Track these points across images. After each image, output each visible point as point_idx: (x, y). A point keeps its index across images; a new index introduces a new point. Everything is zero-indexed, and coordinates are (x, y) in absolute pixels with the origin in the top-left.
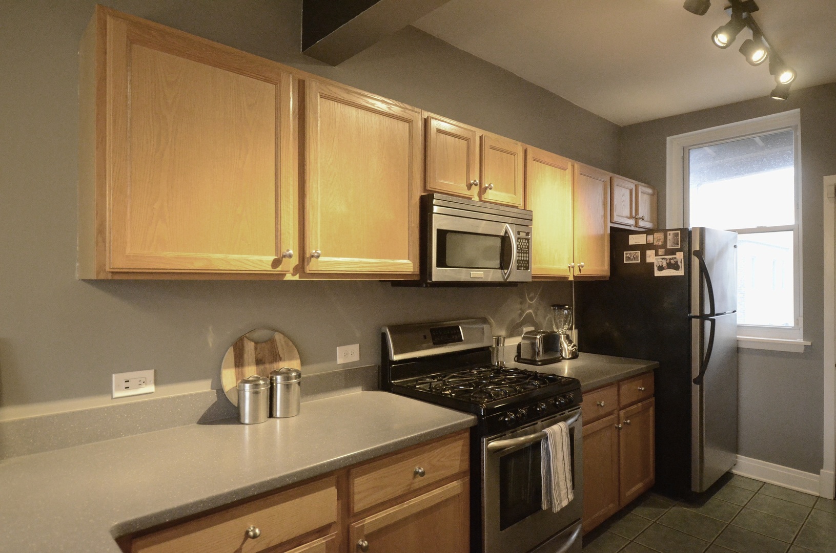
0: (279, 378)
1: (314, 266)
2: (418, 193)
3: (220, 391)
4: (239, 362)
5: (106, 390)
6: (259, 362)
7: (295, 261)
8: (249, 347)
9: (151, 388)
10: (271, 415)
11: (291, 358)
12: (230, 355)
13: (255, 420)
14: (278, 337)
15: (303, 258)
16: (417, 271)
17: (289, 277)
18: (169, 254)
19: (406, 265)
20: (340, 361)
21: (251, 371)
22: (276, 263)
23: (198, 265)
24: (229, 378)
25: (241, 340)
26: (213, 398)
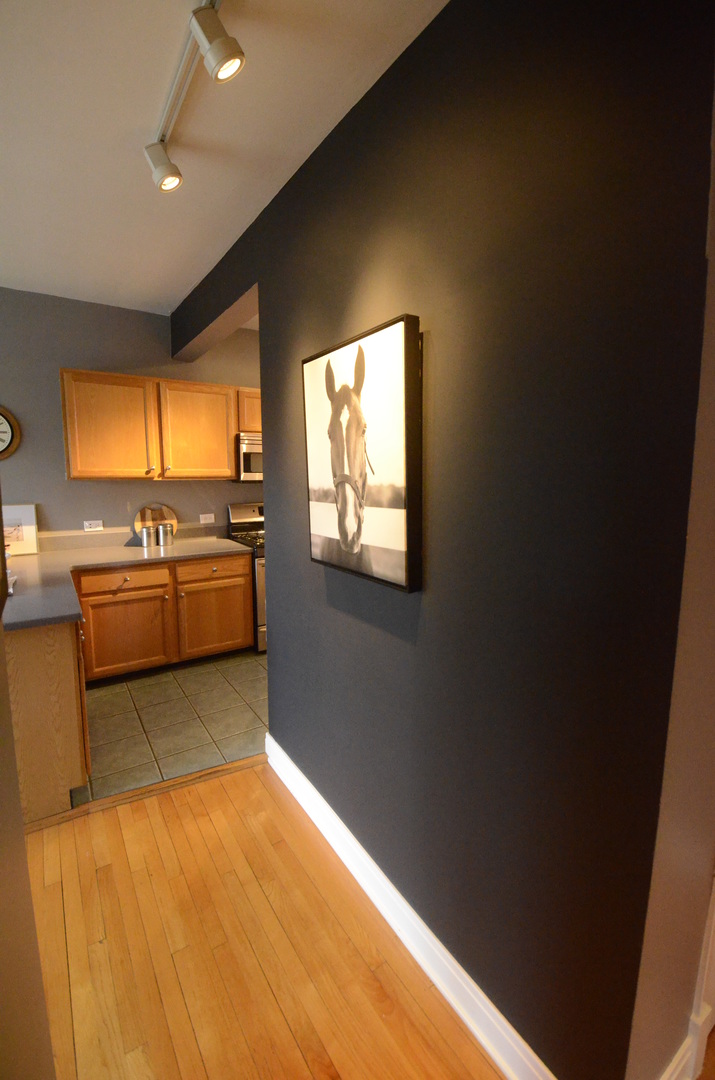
0: (161, 527)
1: (168, 474)
2: (233, 433)
3: (134, 532)
4: (143, 519)
5: (82, 527)
6: (154, 520)
7: (159, 471)
8: (149, 512)
9: (101, 528)
10: (158, 544)
11: (172, 519)
12: (139, 516)
13: (149, 545)
14: (165, 509)
15: (163, 470)
16: (234, 474)
17: (156, 479)
18: (97, 470)
19: (227, 471)
20: (202, 522)
21: (150, 523)
22: (148, 472)
23: (109, 474)
24: (138, 526)
25: (144, 509)
26: (131, 535)
